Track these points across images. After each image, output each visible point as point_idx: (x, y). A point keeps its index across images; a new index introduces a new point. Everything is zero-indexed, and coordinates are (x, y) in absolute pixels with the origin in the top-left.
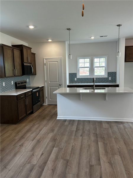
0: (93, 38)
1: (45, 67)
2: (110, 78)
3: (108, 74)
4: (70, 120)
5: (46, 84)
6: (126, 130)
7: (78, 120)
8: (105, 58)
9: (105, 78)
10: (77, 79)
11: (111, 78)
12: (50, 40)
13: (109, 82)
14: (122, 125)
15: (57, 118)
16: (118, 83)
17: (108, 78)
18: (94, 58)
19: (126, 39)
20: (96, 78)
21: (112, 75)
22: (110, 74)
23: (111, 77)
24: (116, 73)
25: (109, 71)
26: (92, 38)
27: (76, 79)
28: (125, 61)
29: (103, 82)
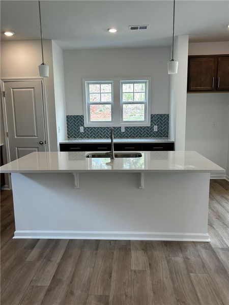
0: (113, 31)
1: (4, 99)
2: (156, 128)
3: (152, 118)
4: (50, 241)
5: (7, 140)
6: (191, 274)
7: (70, 240)
8: (146, 83)
9: (145, 127)
10: (85, 128)
11: (158, 128)
12: (9, 34)
13: (154, 136)
14: (181, 255)
15: (13, 236)
16: (171, 140)
17: (152, 128)
18: (122, 83)
19: (190, 41)
20: (126, 128)
21: (161, 121)
22: (155, 119)
23: (158, 125)
24: (168, 116)
25: (153, 113)
26: (110, 31)
27: (82, 129)
28: (189, 90)
29: (140, 137)
